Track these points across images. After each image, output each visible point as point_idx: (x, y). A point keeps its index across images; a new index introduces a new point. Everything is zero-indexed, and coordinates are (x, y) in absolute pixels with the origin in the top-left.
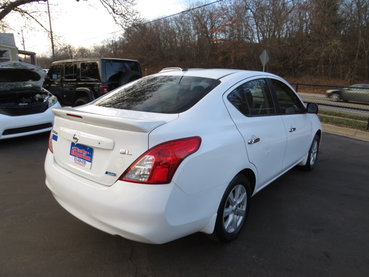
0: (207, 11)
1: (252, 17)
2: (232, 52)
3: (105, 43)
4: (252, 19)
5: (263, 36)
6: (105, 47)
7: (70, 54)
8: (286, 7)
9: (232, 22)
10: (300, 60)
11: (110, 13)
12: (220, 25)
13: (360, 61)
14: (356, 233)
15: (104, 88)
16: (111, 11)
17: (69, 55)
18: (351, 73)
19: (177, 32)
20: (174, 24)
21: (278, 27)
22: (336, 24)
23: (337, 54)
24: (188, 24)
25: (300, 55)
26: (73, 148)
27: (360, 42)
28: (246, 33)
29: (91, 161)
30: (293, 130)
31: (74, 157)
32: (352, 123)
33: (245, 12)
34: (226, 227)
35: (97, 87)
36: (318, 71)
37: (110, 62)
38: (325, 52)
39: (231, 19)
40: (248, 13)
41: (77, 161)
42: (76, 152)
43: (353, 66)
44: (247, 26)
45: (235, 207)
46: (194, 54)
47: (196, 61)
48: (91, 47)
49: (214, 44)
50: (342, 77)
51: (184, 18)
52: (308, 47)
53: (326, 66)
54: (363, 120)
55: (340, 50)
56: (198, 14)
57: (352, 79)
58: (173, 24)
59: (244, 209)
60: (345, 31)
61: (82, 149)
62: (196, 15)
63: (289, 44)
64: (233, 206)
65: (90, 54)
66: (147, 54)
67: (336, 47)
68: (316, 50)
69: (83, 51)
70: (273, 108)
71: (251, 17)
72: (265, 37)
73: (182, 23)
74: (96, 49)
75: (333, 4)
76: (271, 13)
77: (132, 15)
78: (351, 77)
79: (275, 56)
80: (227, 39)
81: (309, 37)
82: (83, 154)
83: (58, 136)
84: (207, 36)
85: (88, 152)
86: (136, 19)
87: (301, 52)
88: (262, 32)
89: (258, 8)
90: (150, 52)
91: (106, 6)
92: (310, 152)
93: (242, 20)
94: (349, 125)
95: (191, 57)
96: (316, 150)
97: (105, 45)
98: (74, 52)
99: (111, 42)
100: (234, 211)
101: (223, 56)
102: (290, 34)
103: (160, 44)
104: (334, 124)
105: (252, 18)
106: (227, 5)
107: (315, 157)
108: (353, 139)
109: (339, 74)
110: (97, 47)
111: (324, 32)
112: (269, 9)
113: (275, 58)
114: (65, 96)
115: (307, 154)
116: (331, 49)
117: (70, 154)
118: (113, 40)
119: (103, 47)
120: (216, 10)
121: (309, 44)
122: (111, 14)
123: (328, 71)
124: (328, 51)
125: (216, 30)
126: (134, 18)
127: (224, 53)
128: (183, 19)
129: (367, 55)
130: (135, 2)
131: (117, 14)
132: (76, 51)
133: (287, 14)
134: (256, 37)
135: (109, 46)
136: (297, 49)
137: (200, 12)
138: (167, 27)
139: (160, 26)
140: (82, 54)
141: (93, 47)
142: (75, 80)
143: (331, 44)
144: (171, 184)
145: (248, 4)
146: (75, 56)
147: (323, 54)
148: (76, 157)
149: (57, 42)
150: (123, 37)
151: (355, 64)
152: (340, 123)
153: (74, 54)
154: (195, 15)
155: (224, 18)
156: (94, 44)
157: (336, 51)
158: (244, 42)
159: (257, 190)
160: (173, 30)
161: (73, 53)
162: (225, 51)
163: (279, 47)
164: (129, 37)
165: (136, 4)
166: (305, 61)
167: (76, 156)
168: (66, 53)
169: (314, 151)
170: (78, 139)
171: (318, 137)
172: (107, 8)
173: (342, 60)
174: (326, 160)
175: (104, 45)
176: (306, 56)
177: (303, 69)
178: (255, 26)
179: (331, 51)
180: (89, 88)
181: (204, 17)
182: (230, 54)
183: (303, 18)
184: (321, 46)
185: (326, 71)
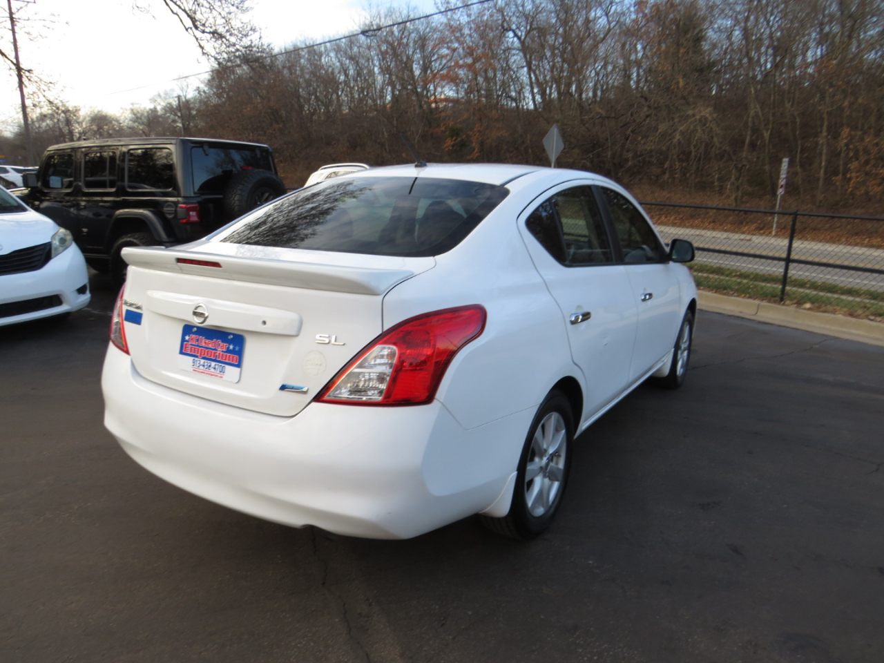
0: (413, 32)
1: (519, 50)
2: (475, 129)
3: (159, 100)
4: (517, 54)
5: (543, 93)
6: (160, 112)
7: (67, 128)
8: (593, 31)
9: (473, 58)
10: (628, 151)
11: (187, 30)
12: (445, 65)
13: (755, 153)
14: (785, 506)
15: (189, 210)
16: (189, 23)
17: (66, 130)
18: (737, 179)
19: (342, 78)
20: (333, 59)
21: (577, 73)
22: (701, 70)
23: (706, 137)
24: (368, 60)
25: (627, 139)
26: (187, 338)
27: (752, 113)
28: (505, 85)
30: (648, 297)
31: (191, 358)
32: (749, 288)
33: (500, 37)
34: (530, 503)
35: (172, 207)
36: (667, 176)
37: (202, 147)
38: (682, 133)
39: (470, 52)
40: (507, 39)
41: (201, 367)
42: (197, 346)
43: (740, 166)
44: (506, 70)
45: (545, 460)
46: (385, 133)
47: (390, 150)
48: (123, 112)
49: (431, 110)
50: (718, 189)
51: (359, 47)
52: (645, 120)
53: (684, 164)
54: (768, 283)
55: (714, 129)
56: (390, 39)
57: (740, 193)
58: (330, 60)
59: (561, 465)
60: (720, 88)
61: (215, 340)
62: (385, 40)
63: (604, 115)
64: (541, 458)
65: (121, 129)
66: (268, 131)
67: (703, 121)
68: (662, 127)
69: (101, 122)
70: (608, 250)
71: (514, 49)
72: (547, 97)
73: (351, 58)
74: (137, 117)
75: (694, 28)
76: (561, 40)
77: (240, 35)
78: (738, 188)
79: (573, 140)
80: (463, 98)
81: (646, 99)
82: (215, 349)
83: (144, 312)
84: (414, 91)
85: (230, 344)
86: (250, 46)
87: (629, 132)
88: (539, 84)
89: (531, 29)
90: (276, 126)
91: (175, 12)
92: (677, 347)
93: (494, 56)
94: (742, 291)
95: (378, 141)
96: (687, 343)
97: (159, 108)
98: (78, 123)
99: (176, 99)
100: (543, 470)
101: (454, 138)
102: (602, 91)
103: (301, 107)
104: (712, 290)
105: (517, 52)
106: (461, 18)
107: (685, 358)
108: (754, 320)
109: (713, 183)
110: (138, 112)
111: (678, 88)
112: (556, 33)
113: (573, 146)
114: (85, 230)
115: (670, 351)
116: (695, 126)
117: (181, 352)
118: (182, 94)
119: (154, 111)
120: (435, 30)
121: (647, 113)
122: (189, 30)
123: (688, 175)
124: (688, 130)
125: (434, 76)
126: (246, 42)
127: (455, 132)
128: (355, 49)
129: (767, 141)
130: (246, 4)
131: (203, 32)
132: (83, 121)
133: (595, 46)
134: (528, 95)
135: (169, 109)
136: (622, 124)
137: (396, 33)
138: (316, 66)
139: (300, 64)
140: (100, 128)
141: (129, 112)
142: (113, 190)
143: (694, 116)
144: (435, 404)
145: (507, 19)
146: (80, 133)
147: (678, 137)
148: (196, 359)
149: (44, 96)
150: (206, 89)
151: (743, 160)
152: (725, 289)
153: (77, 129)
154: (383, 39)
155: (454, 50)
156: (133, 104)
157: (703, 130)
158: (499, 106)
159: (584, 425)
160: (333, 73)
161: (77, 125)
162: (459, 126)
163: (582, 120)
164: (223, 88)
165: (252, 8)
166: (639, 153)
167: (196, 357)
168: (57, 126)
169: (684, 345)
170: (206, 315)
171: (690, 315)
172: (178, 16)
173: (717, 152)
174: (705, 366)
175: (155, 108)
176: (642, 142)
177: (635, 170)
178: (525, 69)
179: (695, 130)
180: (149, 211)
181: (407, 44)
182: (471, 133)
183: (630, 56)
184: (673, 119)
185: (685, 175)
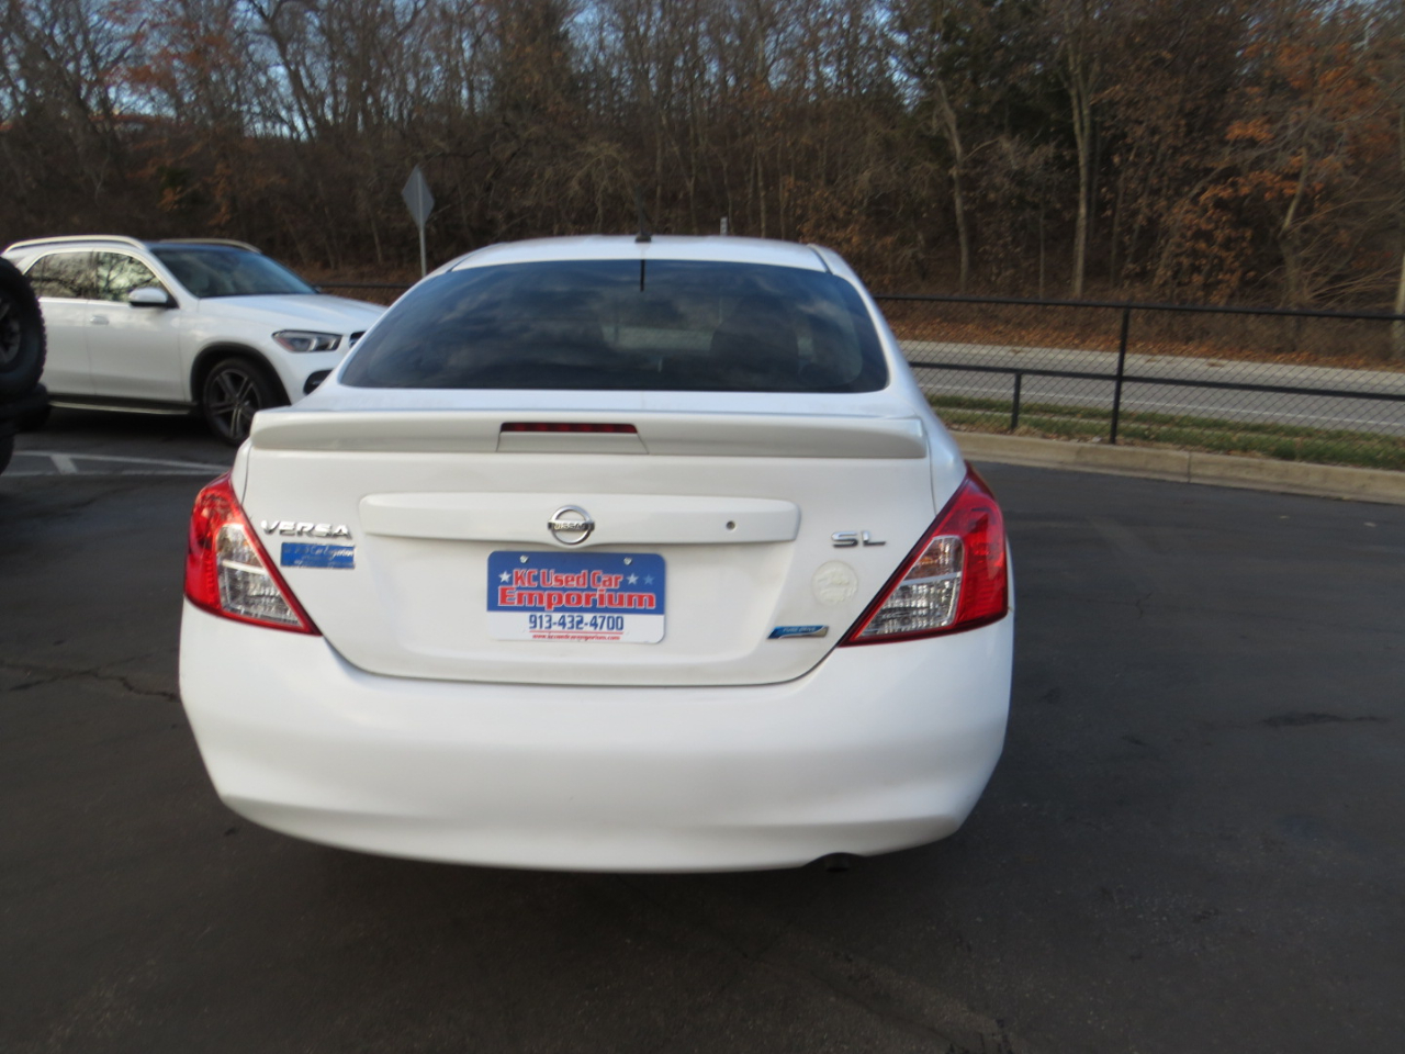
2: (217, 173)
23: (613, 187)
25: (488, 189)
26: (505, 577)
29: (660, 609)
31: (524, 615)
38: (581, 181)
41: (556, 628)
42: (537, 588)
52: (509, 160)
53: (583, 228)
55: (625, 175)
61: (583, 572)
63: (448, 151)
67: (610, 163)
82: (589, 589)
85: (627, 575)
87: (488, 178)
116: (599, 171)
117: (493, 606)
129: (692, 194)
144: (1009, 617)
147: (575, 187)
148: (538, 614)
167: (542, 609)
170: (593, 524)
182: (209, 179)
